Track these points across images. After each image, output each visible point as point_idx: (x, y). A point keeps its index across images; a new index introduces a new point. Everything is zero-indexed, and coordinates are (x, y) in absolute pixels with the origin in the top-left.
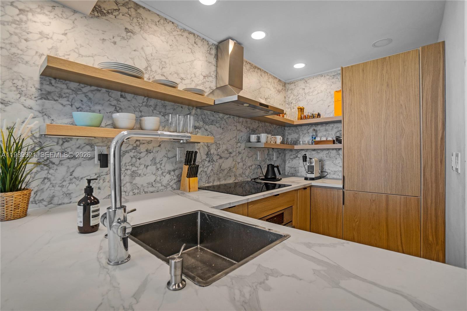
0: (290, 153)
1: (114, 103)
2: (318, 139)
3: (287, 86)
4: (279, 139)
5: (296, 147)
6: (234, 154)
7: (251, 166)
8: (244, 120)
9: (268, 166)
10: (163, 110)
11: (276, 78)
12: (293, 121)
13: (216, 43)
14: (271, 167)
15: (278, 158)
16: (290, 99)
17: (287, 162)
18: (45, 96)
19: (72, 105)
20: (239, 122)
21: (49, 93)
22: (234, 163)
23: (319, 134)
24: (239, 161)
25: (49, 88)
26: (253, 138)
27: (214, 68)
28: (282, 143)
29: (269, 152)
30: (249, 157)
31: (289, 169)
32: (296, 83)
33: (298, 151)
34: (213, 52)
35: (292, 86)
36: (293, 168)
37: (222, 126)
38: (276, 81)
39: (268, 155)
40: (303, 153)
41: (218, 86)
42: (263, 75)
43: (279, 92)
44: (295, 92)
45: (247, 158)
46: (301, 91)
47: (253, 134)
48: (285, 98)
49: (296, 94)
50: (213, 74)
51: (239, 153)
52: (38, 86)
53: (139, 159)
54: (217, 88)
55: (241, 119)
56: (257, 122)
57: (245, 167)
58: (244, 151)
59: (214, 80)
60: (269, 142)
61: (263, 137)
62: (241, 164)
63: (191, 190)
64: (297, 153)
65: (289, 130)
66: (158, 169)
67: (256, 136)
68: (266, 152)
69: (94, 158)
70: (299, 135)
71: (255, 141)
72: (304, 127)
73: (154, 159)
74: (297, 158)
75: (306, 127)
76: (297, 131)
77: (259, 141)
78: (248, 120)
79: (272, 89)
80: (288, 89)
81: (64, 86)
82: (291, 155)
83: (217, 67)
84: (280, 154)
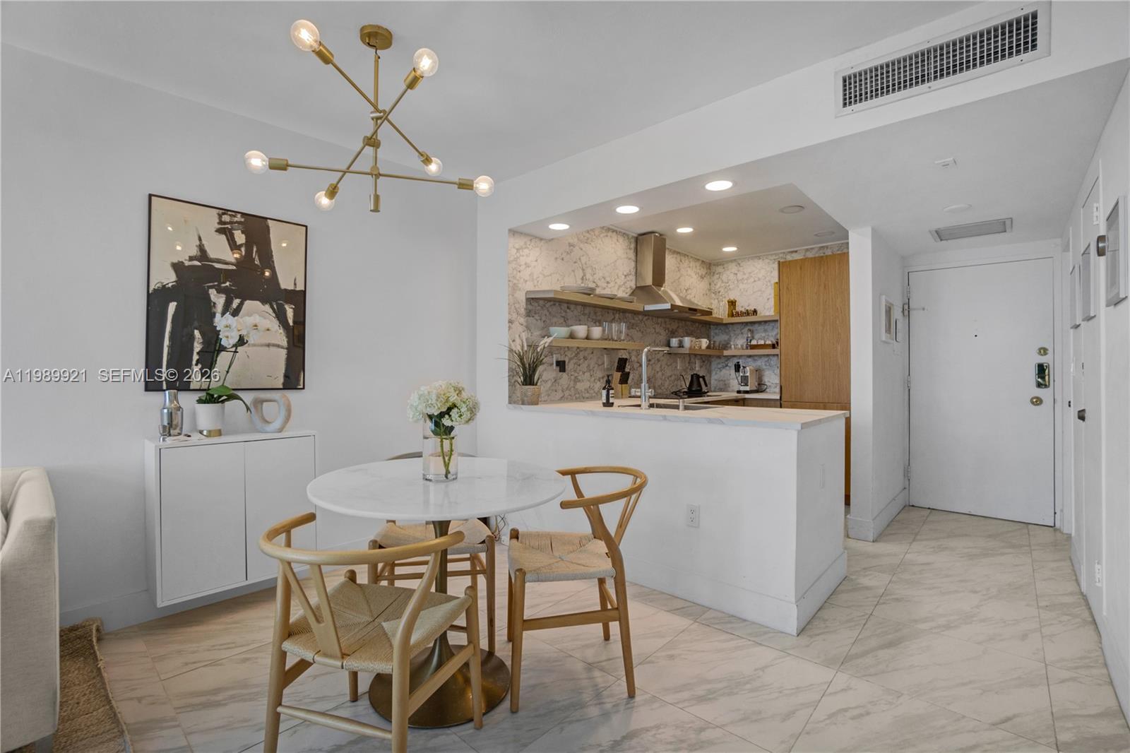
0: (718, 361)
1: (563, 314)
2: (754, 342)
3: (713, 268)
4: (704, 343)
5: (726, 353)
6: (653, 361)
7: (671, 376)
8: (663, 320)
9: (692, 376)
10: (594, 317)
11: (698, 260)
12: (722, 319)
13: (635, 235)
14: (696, 378)
15: (701, 367)
16: (717, 287)
17: (714, 373)
18: (529, 314)
19: (541, 319)
20: (658, 324)
21: (530, 311)
22: (653, 371)
23: (757, 336)
24: (658, 370)
25: (530, 307)
26: (674, 342)
27: (633, 264)
28: (708, 347)
29: (690, 360)
30: (668, 366)
31: (716, 382)
32: (725, 266)
33: (729, 358)
34: (633, 246)
35: (720, 269)
36: (722, 380)
37: (642, 330)
38: (698, 264)
39: (689, 363)
40: (735, 360)
41: (638, 285)
42: (683, 258)
43: (702, 277)
44: (724, 277)
45: (666, 367)
46: (732, 277)
47: (672, 337)
48: (710, 284)
49: (725, 280)
50: (633, 272)
51: (658, 360)
52: (525, 306)
53: (579, 365)
54: (637, 288)
55: (660, 320)
56: (676, 321)
57: (663, 378)
58: (663, 358)
59: (634, 277)
60: (693, 347)
61: (687, 341)
62: (660, 374)
63: (624, 396)
64: (727, 361)
65: (716, 329)
66: (591, 376)
67: (677, 339)
68: (687, 359)
69: (553, 364)
70: (730, 336)
71: (677, 345)
72: (735, 327)
73: (589, 365)
74: (727, 368)
75: (739, 326)
76: (727, 331)
77: (681, 345)
78: (667, 320)
79: (693, 275)
80: (714, 273)
81: (536, 304)
82: (719, 363)
83: (636, 262)
84: (704, 362)
